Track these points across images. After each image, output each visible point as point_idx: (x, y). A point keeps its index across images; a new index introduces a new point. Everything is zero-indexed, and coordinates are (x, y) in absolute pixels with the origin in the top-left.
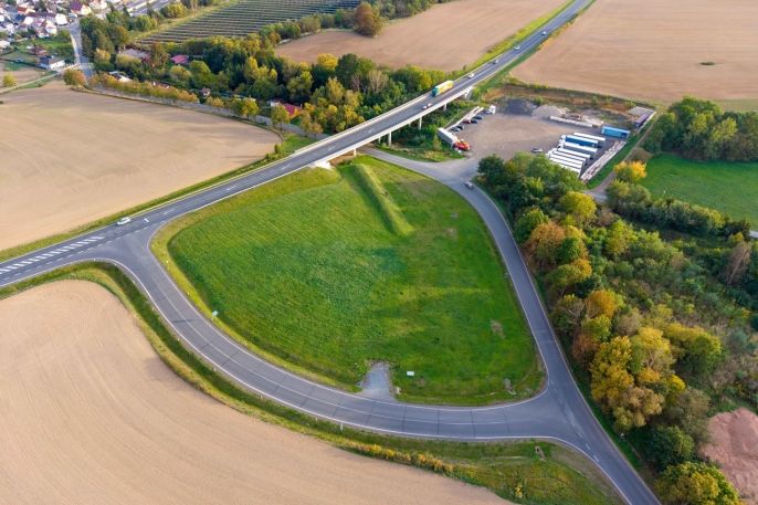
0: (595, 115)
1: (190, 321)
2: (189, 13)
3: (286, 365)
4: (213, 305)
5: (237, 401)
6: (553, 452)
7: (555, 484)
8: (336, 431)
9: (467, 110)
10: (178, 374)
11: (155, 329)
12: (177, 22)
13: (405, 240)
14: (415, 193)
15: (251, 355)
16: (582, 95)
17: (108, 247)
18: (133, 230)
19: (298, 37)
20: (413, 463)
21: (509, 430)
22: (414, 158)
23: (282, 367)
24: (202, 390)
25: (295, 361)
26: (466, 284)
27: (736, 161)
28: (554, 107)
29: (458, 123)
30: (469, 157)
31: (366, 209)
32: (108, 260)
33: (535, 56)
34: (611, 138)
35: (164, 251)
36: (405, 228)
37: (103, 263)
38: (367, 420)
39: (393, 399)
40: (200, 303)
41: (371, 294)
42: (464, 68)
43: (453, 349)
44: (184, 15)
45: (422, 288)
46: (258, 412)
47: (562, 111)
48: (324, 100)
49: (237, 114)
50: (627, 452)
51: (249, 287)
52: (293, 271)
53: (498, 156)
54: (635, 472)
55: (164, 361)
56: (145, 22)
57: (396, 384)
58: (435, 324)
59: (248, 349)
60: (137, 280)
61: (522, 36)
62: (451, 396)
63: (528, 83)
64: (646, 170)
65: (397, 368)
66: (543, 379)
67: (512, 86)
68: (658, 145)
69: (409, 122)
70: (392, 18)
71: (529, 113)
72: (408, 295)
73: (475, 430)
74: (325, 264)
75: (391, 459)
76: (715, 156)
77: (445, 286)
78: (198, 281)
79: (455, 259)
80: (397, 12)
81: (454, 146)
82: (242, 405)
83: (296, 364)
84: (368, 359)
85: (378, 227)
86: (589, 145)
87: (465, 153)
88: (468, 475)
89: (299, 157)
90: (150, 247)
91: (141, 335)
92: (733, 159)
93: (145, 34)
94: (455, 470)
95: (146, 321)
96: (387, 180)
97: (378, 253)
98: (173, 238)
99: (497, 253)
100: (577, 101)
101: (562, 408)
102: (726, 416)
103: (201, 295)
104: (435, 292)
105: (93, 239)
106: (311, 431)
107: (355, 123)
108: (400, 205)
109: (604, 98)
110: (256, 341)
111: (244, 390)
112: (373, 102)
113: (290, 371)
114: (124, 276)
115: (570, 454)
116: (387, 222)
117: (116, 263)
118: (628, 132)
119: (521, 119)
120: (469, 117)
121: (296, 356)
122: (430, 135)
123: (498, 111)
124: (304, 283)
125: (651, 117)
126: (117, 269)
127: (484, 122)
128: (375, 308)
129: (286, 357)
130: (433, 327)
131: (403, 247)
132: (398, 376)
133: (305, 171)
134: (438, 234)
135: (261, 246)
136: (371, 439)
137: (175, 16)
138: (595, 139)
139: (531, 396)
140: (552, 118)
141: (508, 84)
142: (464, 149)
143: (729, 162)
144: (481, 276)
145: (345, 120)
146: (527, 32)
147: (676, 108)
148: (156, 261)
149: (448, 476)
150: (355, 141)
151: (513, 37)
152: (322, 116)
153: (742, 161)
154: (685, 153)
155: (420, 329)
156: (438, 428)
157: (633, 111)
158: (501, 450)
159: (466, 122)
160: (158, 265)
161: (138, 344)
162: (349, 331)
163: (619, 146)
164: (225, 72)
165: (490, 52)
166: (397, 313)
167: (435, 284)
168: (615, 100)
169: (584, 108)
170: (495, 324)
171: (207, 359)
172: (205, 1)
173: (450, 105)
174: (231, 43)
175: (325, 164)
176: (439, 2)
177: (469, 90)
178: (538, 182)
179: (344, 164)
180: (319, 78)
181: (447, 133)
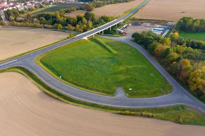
1: (51, 80)
2: (37, 10)
3: (88, 90)
4: (59, 76)
5: (73, 103)
6: (185, 108)
7: (191, 117)
8: (112, 109)
9: (123, 25)
10: (50, 96)
11: (39, 84)
13: (115, 55)
14: (115, 44)
15: (75, 88)
16: (153, 20)
17: (20, 62)
18: (27, 57)
19: (70, 12)
20: (141, 115)
21: (168, 103)
22: (112, 36)
23: (87, 91)
24: (60, 100)
25: (91, 89)
26: (138, 64)
28: (147, 23)
29: (121, 28)
30: (127, 36)
31: (102, 48)
32: (20, 66)
33: (137, 13)
34: (165, 29)
35: (39, 62)
36: (115, 52)
37: (18, 67)
38: (121, 104)
39: (127, 97)
40: (54, 75)
41: (110, 69)
42: (119, 16)
43: (141, 82)
44: (35, 10)
45: (126, 66)
46: (81, 105)
47: (149, 24)
48: (82, 24)
49: (56, 29)
51: (70, 69)
52: (84, 64)
53: (137, 33)
55: (45, 92)
56: (24, 11)
57: (126, 93)
58: (133, 75)
60: (30, 70)
61: (132, 10)
62: (145, 94)
63: (138, 18)
64: (179, 34)
65: (125, 88)
66: (172, 87)
67: (134, 19)
68: (179, 29)
69: (107, 28)
70: (95, 8)
71: (140, 25)
72: (122, 68)
73: (157, 104)
74: (93, 62)
75: (134, 115)
76: (195, 31)
77: (133, 65)
78: (52, 69)
79: (133, 59)
80: (96, 6)
81: (122, 33)
82: (75, 104)
83: (92, 90)
84: (115, 86)
85: (107, 52)
86: (160, 30)
87: (126, 35)
88: (162, 117)
89: (78, 37)
90: (34, 61)
91: (34, 86)
92: (200, 31)
93: (24, 15)
94: (156, 116)
95: (36, 82)
96: (105, 42)
97: (109, 58)
98: (41, 59)
99: (144, 57)
100: (152, 22)
101: (182, 95)
103: (54, 73)
104: (130, 67)
105: (14, 61)
106: (102, 110)
107: (92, 29)
108: (111, 47)
109: (160, 20)
110: (76, 84)
111: (75, 99)
112: (96, 24)
113: (90, 92)
114: (26, 70)
115: (191, 108)
116: (109, 51)
117: (23, 66)
118: (169, 27)
119: (139, 27)
120: (124, 27)
121: (90, 87)
122: (115, 31)
123: (132, 25)
124: (88, 67)
125: (174, 24)
126: (23, 68)
127: (128, 28)
128: (113, 72)
129: (87, 88)
130: (133, 76)
131: (116, 57)
132: (126, 90)
133: (80, 40)
134: (125, 53)
135: (71, 59)
136: (123, 110)
137: (33, 10)
139: (171, 92)
140: (147, 26)
141: (132, 19)
142: (125, 33)
144: (142, 62)
145: (89, 28)
146: (133, 9)
148: (37, 64)
149: (155, 118)
150: (93, 32)
151: (130, 10)
152: (82, 27)
153: (202, 32)
154: (186, 31)
156: (145, 104)
157: (168, 23)
158: (168, 109)
159: (124, 28)
160: (38, 66)
161: (34, 89)
162: (106, 79)
163: (168, 31)
164: (50, 20)
165: (125, 13)
166: (120, 73)
167: (129, 65)
168: (163, 21)
169: (155, 23)
170: (151, 74)
171: (60, 91)
172: (41, 7)
173: (118, 24)
174: (51, 13)
175: (86, 38)
176: (107, 4)
177: (122, 21)
178: (151, 37)
179: (91, 39)
180: (79, 19)
181: (119, 30)
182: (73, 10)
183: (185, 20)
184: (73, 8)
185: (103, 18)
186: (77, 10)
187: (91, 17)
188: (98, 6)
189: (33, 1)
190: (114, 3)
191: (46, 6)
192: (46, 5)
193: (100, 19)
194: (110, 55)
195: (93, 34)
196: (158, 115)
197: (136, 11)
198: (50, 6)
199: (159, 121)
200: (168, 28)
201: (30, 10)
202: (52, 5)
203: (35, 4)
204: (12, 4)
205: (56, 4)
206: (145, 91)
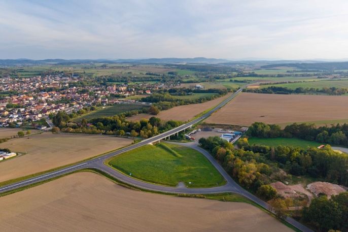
0: (231, 130)
1: (123, 177)
2: (87, 113)
3: (154, 184)
6: (231, 194)
7: (233, 198)
8: (173, 194)
9: (192, 131)
11: (113, 180)
12: (83, 115)
13: (180, 158)
14: (181, 149)
15: (144, 183)
16: (226, 125)
18: (96, 161)
19: (131, 116)
20: (195, 197)
21: (219, 191)
22: (178, 142)
24: (132, 189)
25: (157, 183)
26: (201, 166)
27: (273, 138)
28: (218, 129)
29: (190, 134)
30: (195, 141)
31: (167, 153)
32: (91, 167)
33: (210, 117)
34: (237, 135)
35: (108, 164)
36: (181, 156)
39: (186, 188)
40: (124, 174)
41: (174, 169)
42: (189, 120)
43: (201, 178)
44: (85, 113)
45: (189, 167)
47: (221, 129)
48: (147, 130)
49: (117, 135)
50: (250, 192)
52: (150, 165)
53: (204, 138)
55: (119, 185)
58: (194, 174)
59: (142, 182)
60: (103, 170)
61: (205, 113)
62: (203, 186)
63: (209, 123)
64: (248, 140)
65: (186, 182)
66: (226, 182)
67: (204, 124)
68: (250, 134)
69: (174, 133)
70: (162, 110)
71: (211, 130)
72: (185, 168)
73: (210, 192)
74: (159, 164)
76: (267, 136)
77: (196, 166)
78: (121, 169)
79: (197, 162)
80: (163, 108)
81: (190, 139)
84: (177, 181)
85: (173, 156)
89: (142, 143)
90: (104, 164)
91: (109, 180)
93: (73, 119)
95: (110, 178)
96: (171, 147)
97: (174, 161)
98: (109, 162)
99: (208, 160)
100: (225, 127)
101: (233, 187)
102: (274, 183)
103: (124, 172)
104: (193, 168)
105: (85, 163)
106: (166, 195)
107: (157, 134)
108: (177, 152)
109: (233, 125)
110: (144, 180)
112: (162, 129)
113: (156, 185)
114: (98, 170)
116: (174, 155)
118: (242, 133)
119: (209, 132)
120: (193, 132)
122: (182, 137)
123: (201, 130)
124: (154, 168)
125: (247, 129)
126: (95, 169)
127: (197, 133)
128: (176, 171)
129: (154, 182)
131: (181, 160)
132: (187, 184)
133: (146, 145)
134: (190, 157)
135: (138, 161)
137: (82, 114)
138: (232, 135)
139: (224, 185)
140: (218, 131)
142: (193, 139)
143: (271, 138)
144: (205, 165)
145: (154, 134)
147: (253, 125)
148: (107, 166)
149: (205, 199)
150: (158, 138)
151: (202, 113)
152: (147, 133)
153: (275, 137)
154: (258, 136)
155: (190, 175)
156: (200, 192)
157: (242, 128)
161: (109, 182)
162: (170, 176)
163: (240, 136)
164: (109, 125)
165: (195, 116)
166: (183, 172)
167: (192, 166)
168: (236, 126)
169: (228, 129)
170: (211, 174)
171: (131, 184)
172: (92, 109)
173: (186, 130)
175: (151, 144)
176: (176, 106)
177: (191, 126)
178: (217, 142)
179: (157, 144)
180: (143, 124)
181: (187, 136)
182: (135, 114)
183: (255, 125)
184: (134, 111)
185: (169, 123)
186: (139, 113)
187: (157, 121)
188: (165, 108)
189: (80, 101)
190: (184, 104)
191: (98, 107)
192: (97, 106)
193: (166, 124)
194: (175, 158)
195: (159, 140)
196: (209, 197)
197: (208, 115)
198: (104, 108)
199: (208, 200)
200: (240, 134)
201: (79, 113)
202: (106, 106)
203: (83, 105)
204: (53, 105)
205: (111, 105)
206: (203, 184)
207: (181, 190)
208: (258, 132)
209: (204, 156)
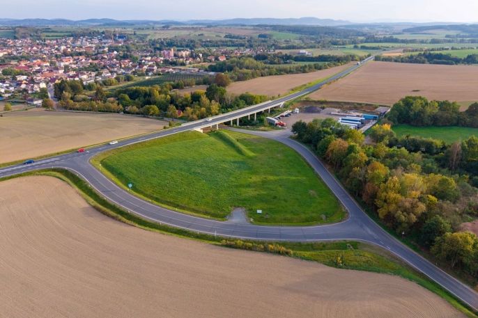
0: (358, 111)
1: (114, 191)
2: (118, 84)
3: (177, 209)
4: (127, 184)
5: (143, 226)
6: (359, 246)
7: (363, 259)
8: (213, 239)
9: (283, 112)
10: (104, 213)
11: (89, 195)
12: (111, 88)
13: (251, 158)
14: (255, 142)
15: (156, 205)
16: (348, 103)
17: (63, 162)
18: (78, 155)
19: (182, 88)
20: (265, 250)
21: (328, 236)
22: (253, 130)
23: (175, 211)
25: (183, 208)
26: (290, 175)
27: (443, 126)
28: (333, 109)
29: (278, 116)
30: (286, 129)
31: (226, 147)
32: (61, 167)
33: (318, 91)
34: (368, 120)
35: (98, 163)
36: (251, 154)
37: (58, 169)
38: (232, 233)
39: (249, 223)
40: (120, 183)
41: (230, 178)
42: (279, 95)
43: (286, 201)
44: (115, 85)
45: (264, 176)
46: (158, 231)
47: (337, 110)
48: (199, 107)
49: (145, 114)
51: (152, 176)
52: (181, 169)
53: (303, 122)
54: (416, 253)
55: (94, 207)
56: (93, 86)
57: (250, 217)
59: (152, 203)
60: (78, 174)
61: (310, 85)
62: (288, 221)
63: (316, 100)
64: (392, 127)
65: (250, 210)
66: (346, 214)
67: (307, 101)
68: (396, 119)
69: (249, 114)
70: (235, 81)
71: (318, 112)
72: (255, 179)
73: (305, 237)
74: (201, 166)
75: (250, 249)
76: (429, 122)
77: (278, 176)
78: (119, 175)
79: (284, 166)
80: (238, 78)
81: (277, 124)
83: (184, 210)
84: (231, 206)
85: (235, 153)
86: (356, 121)
87: (284, 127)
88: (304, 256)
89: (183, 127)
90: (89, 161)
91: (80, 197)
94: (295, 254)
95: (84, 192)
96: (238, 138)
97: (235, 162)
98: (104, 159)
99: (308, 164)
100: (345, 106)
101: (361, 226)
103: (121, 181)
104: (271, 178)
105: (53, 160)
106: (194, 239)
107: (217, 114)
108: (246, 146)
109: (361, 104)
110: (157, 200)
111: (148, 221)
112: (226, 106)
113: (180, 212)
114: (71, 174)
115: (371, 246)
116: (239, 151)
117: (66, 168)
118: (378, 116)
120: (284, 114)
121: (183, 205)
122: (261, 121)
123: (300, 111)
124: (188, 174)
125: (389, 110)
126: (67, 171)
127: (293, 116)
128: (234, 184)
129: (177, 206)
130: (272, 192)
131: (250, 161)
132: (252, 213)
133: (187, 132)
134: (270, 156)
135: (160, 160)
137: (111, 85)
138: (359, 119)
139: (340, 221)
140: (332, 113)
141: (304, 101)
142: (282, 125)
143: (439, 126)
144: (299, 172)
145: (211, 113)
146: (313, 84)
148: (92, 166)
149: (290, 256)
150: (214, 122)
151: (305, 85)
152: (198, 112)
153: (446, 126)
154: (412, 123)
155: (265, 193)
156: (280, 236)
157: (378, 109)
158: (323, 246)
159: (282, 116)
160: (94, 168)
161: (77, 200)
162: (218, 194)
163: (373, 122)
164: (139, 99)
165: (292, 90)
166: (249, 186)
167: (271, 174)
168: (367, 105)
169: (351, 109)
170: (312, 192)
171: (123, 207)
172: (128, 79)
173: (272, 109)
174: (144, 88)
175: (199, 129)
176: (262, 76)
177: (282, 103)
178: (329, 130)
179: (212, 132)
180: (196, 98)
181: (273, 119)
183: (408, 102)
184: (189, 80)
185: (243, 97)
186: (198, 84)
187: (219, 94)
188: (241, 78)
189: (116, 69)
190: (276, 74)
191: (139, 78)
192: (139, 75)
193: (237, 100)
194: (239, 158)
195: (217, 123)
197: (317, 87)
198: (147, 78)
200: (375, 118)
201: (105, 83)
202: (151, 76)
203: (117, 74)
204: (72, 73)
205: (159, 75)
206: (289, 216)
207: (236, 228)
208: (412, 113)
209: (300, 155)
